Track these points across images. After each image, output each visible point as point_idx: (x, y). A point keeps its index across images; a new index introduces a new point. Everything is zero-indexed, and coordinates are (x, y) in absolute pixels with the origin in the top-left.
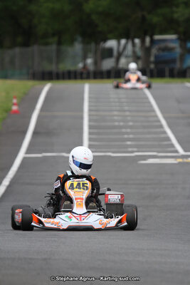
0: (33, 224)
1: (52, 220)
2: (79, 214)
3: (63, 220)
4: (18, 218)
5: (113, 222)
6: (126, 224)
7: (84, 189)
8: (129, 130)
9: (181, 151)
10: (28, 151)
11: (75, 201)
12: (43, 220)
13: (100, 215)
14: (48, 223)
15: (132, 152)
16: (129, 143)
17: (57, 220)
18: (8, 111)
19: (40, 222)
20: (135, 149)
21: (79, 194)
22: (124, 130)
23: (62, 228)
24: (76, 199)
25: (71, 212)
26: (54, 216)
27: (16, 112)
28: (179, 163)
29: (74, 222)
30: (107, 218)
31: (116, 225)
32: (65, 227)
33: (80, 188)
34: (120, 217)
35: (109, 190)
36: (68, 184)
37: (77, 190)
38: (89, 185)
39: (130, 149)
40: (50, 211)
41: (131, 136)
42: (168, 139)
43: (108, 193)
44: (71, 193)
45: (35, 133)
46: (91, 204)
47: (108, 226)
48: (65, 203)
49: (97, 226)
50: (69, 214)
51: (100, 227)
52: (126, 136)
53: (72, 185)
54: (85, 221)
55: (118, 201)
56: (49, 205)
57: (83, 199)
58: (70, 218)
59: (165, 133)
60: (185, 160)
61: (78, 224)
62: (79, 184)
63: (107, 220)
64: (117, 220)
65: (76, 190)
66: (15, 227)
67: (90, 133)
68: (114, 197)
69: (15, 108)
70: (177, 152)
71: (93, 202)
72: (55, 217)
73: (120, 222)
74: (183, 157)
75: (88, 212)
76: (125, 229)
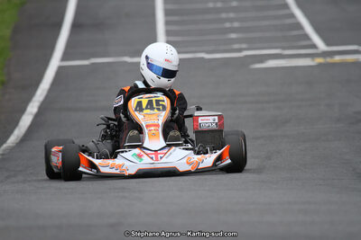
0: (81, 169)
1: (110, 162)
2: (154, 150)
3: (129, 161)
4: (57, 160)
5: (208, 160)
6: (229, 161)
7: (159, 109)
8: (232, 15)
9: (322, 46)
10: (65, 57)
11: (146, 130)
12: (97, 162)
13: (187, 149)
14: (105, 166)
15: (240, 50)
16: (233, 36)
17: (118, 161)
19: (93, 166)
20: (244, 46)
21: (152, 118)
22: (224, 15)
23: (127, 173)
24: (147, 126)
25: (141, 147)
26: (114, 155)
28: (320, 65)
29: (146, 163)
30: (198, 154)
31: (214, 164)
32: (132, 171)
33: (152, 108)
34: (219, 152)
35: (199, 109)
36: (133, 102)
37: (148, 111)
38: (167, 102)
39: (236, 46)
40: (106, 147)
41: (236, 25)
42: (299, 26)
43: (197, 113)
44: (140, 117)
45: (76, 26)
46: (171, 133)
47: (201, 166)
48: (131, 134)
49: (183, 167)
50: (137, 151)
51: (188, 168)
52: (228, 25)
53: (139, 104)
54: (164, 160)
55: (214, 126)
56: (104, 137)
57: (158, 125)
58: (139, 156)
59: (292, 16)
60: (329, 60)
61: (152, 166)
62: (150, 103)
63: (199, 156)
64: (214, 156)
65: (145, 111)
66: (53, 175)
67: (167, 23)
68: (207, 120)
70: (314, 46)
71: (175, 129)
72: (116, 157)
73: (219, 158)
74: (325, 54)
75: (169, 146)
76: (228, 170)
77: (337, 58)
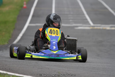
10: (30, 23)
15: (72, 24)
18: (22, 7)
27: (25, 8)
28: (91, 29)
42: (86, 19)
45: (33, 16)
69: (25, 6)
77: (96, 28)
